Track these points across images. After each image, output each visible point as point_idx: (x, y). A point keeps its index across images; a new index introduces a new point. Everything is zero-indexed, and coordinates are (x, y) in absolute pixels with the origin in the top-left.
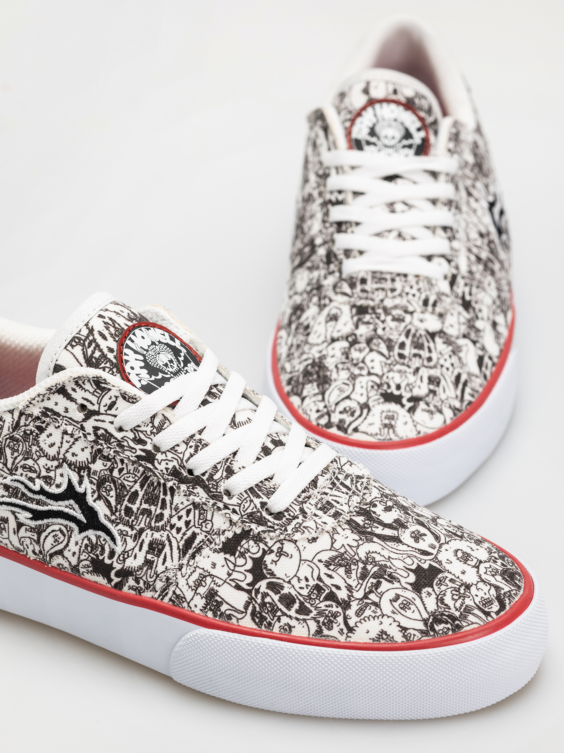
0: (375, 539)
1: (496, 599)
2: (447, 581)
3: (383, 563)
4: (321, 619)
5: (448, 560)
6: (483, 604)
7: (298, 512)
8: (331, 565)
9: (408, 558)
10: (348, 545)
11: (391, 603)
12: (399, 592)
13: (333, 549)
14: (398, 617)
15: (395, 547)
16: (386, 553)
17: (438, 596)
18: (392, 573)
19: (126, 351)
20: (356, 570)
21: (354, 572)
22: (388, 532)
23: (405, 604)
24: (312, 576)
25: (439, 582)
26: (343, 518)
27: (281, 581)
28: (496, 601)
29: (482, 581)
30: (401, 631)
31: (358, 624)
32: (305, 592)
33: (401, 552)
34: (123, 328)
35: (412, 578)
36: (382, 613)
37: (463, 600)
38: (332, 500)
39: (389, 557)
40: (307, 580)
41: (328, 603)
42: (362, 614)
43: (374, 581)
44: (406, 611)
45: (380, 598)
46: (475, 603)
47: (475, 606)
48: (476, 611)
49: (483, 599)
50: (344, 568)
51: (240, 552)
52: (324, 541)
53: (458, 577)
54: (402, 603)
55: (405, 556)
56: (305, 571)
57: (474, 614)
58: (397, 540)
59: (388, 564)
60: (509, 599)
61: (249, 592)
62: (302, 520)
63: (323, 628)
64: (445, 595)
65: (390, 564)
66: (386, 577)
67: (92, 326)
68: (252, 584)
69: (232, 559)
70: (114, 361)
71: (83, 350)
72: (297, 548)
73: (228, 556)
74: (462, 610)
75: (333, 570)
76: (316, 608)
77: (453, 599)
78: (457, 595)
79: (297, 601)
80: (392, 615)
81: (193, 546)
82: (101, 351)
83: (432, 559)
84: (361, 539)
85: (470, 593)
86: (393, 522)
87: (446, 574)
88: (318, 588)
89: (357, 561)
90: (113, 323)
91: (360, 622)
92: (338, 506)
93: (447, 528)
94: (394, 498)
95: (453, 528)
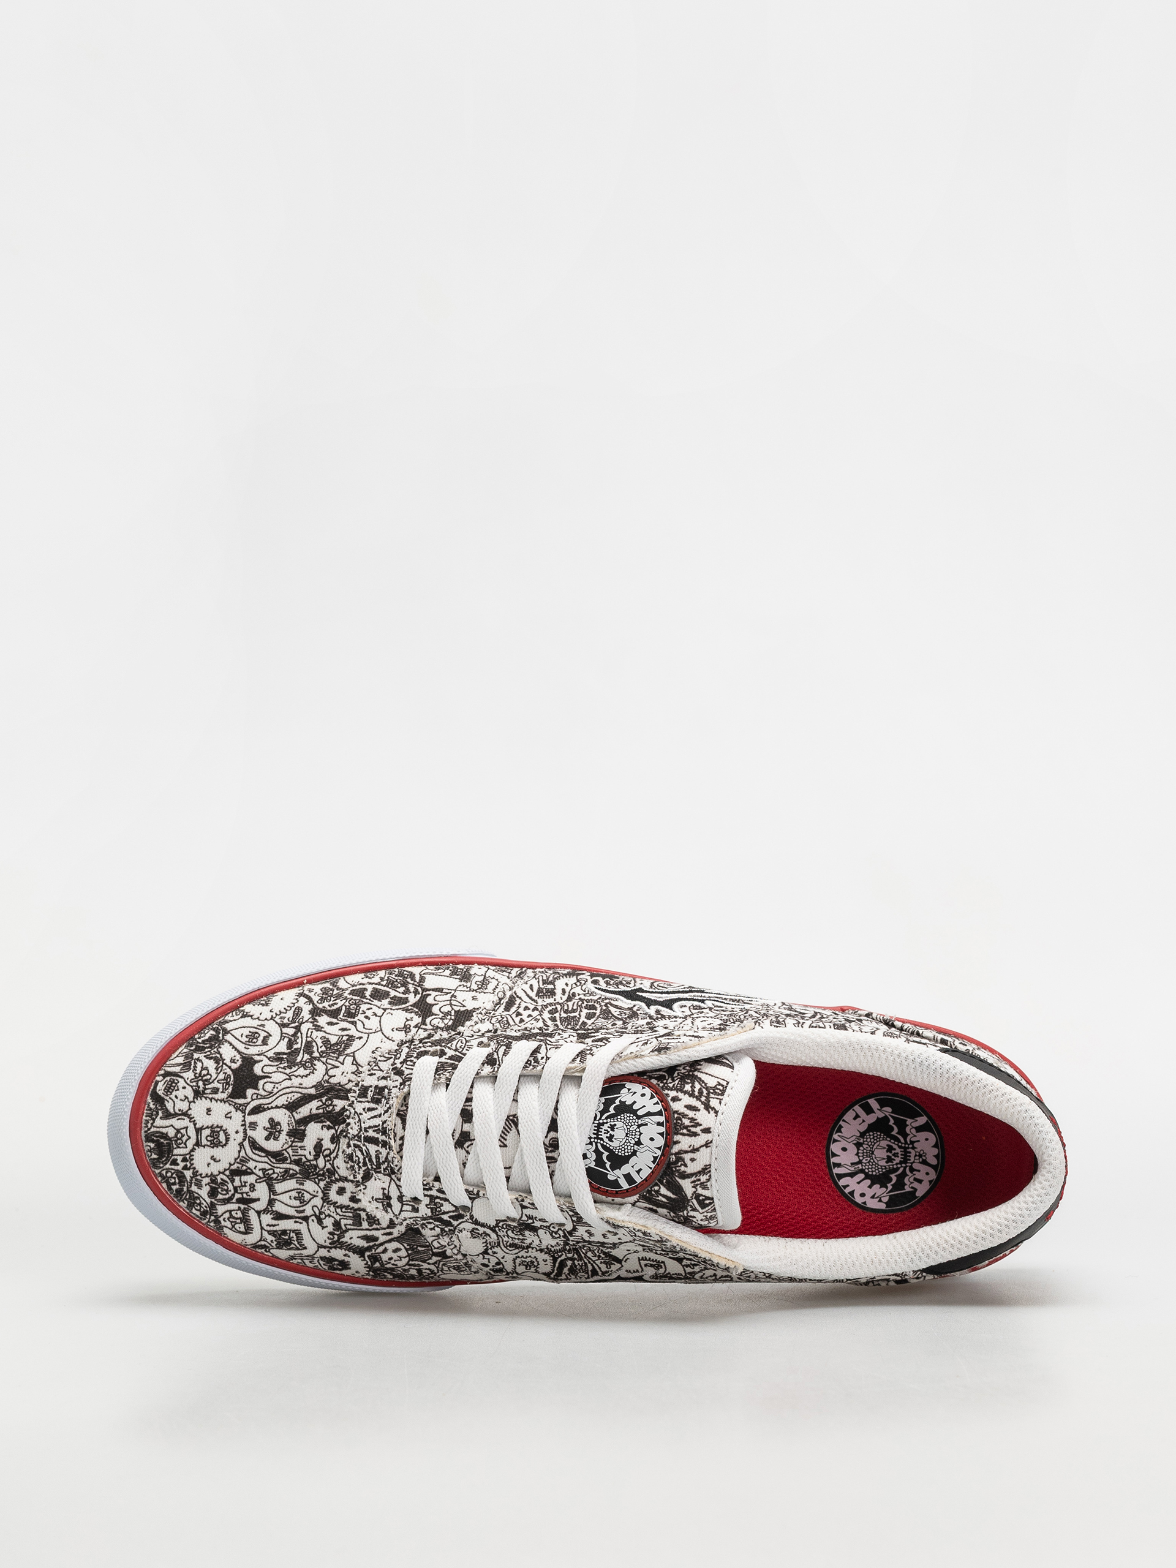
0: (313, 1091)
1: (163, 1098)
2: (220, 1086)
3: (294, 1069)
4: (336, 992)
5: (230, 1118)
6: (173, 1082)
7: (403, 1068)
8: (347, 1040)
9: (270, 1090)
10: (338, 1067)
11: (268, 1033)
12: (265, 1048)
13: (352, 1055)
14: (256, 1023)
15: (290, 1095)
16: (296, 1081)
17: (223, 1063)
18: (280, 1064)
19: (659, 1107)
20: (319, 1046)
21: (320, 1044)
22: (304, 1111)
23: (255, 1038)
24: (362, 1022)
25: (229, 1080)
26: (355, 1092)
27: (394, 1008)
28: (162, 1095)
29: (185, 1114)
30: (247, 1013)
31: (295, 1001)
32: (364, 1007)
33: (281, 1093)
34: (677, 1134)
35: (257, 1069)
36: (274, 1020)
37: (196, 1074)
38: (377, 1109)
39: (291, 1080)
40: (367, 1017)
41: (335, 1007)
42: (294, 1012)
43: (295, 1046)
44: (250, 1032)
45: (282, 1034)
46: (182, 1077)
47: (181, 1075)
48: (177, 1069)
49: (176, 1088)
50: (332, 1043)
51: (451, 1015)
52: (364, 1057)
53: (211, 1099)
54: (257, 1039)
55: (275, 1090)
56: (373, 1023)
57: (178, 1065)
58: (292, 1107)
59: (288, 1071)
60: (151, 1109)
61: (424, 990)
62: (396, 1064)
63: (331, 987)
64: (217, 1069)
65: (286, 1071)
66: (285, 1056)
67: (709, 1113)
68: (424, 997)
69: (457, 1009)
70: (666, 1092)
71: (706, 1084)
72: (390, 1038)
73: (462, 1009)
74: (193, 1062)
75: (343, 1036)
76: (346, 998)
77: (206, 1069)
78: (205, 1075)
79: (369, 998)
80: (263, 1023)
81: (504, 1004)
82: (685, 1093)
83: (246, 1107)
84: (328, 1082)
85: (192, 1087)
86: (305, 1130)
87: (224, 1096)
88: (353, 1016)
89: (321, 1056)
90: (689, 1131)
91: (294, 1004)
92: (367, 1105)
93: (251, 1179)
94: (322, 1184)
95: (246, 1189)
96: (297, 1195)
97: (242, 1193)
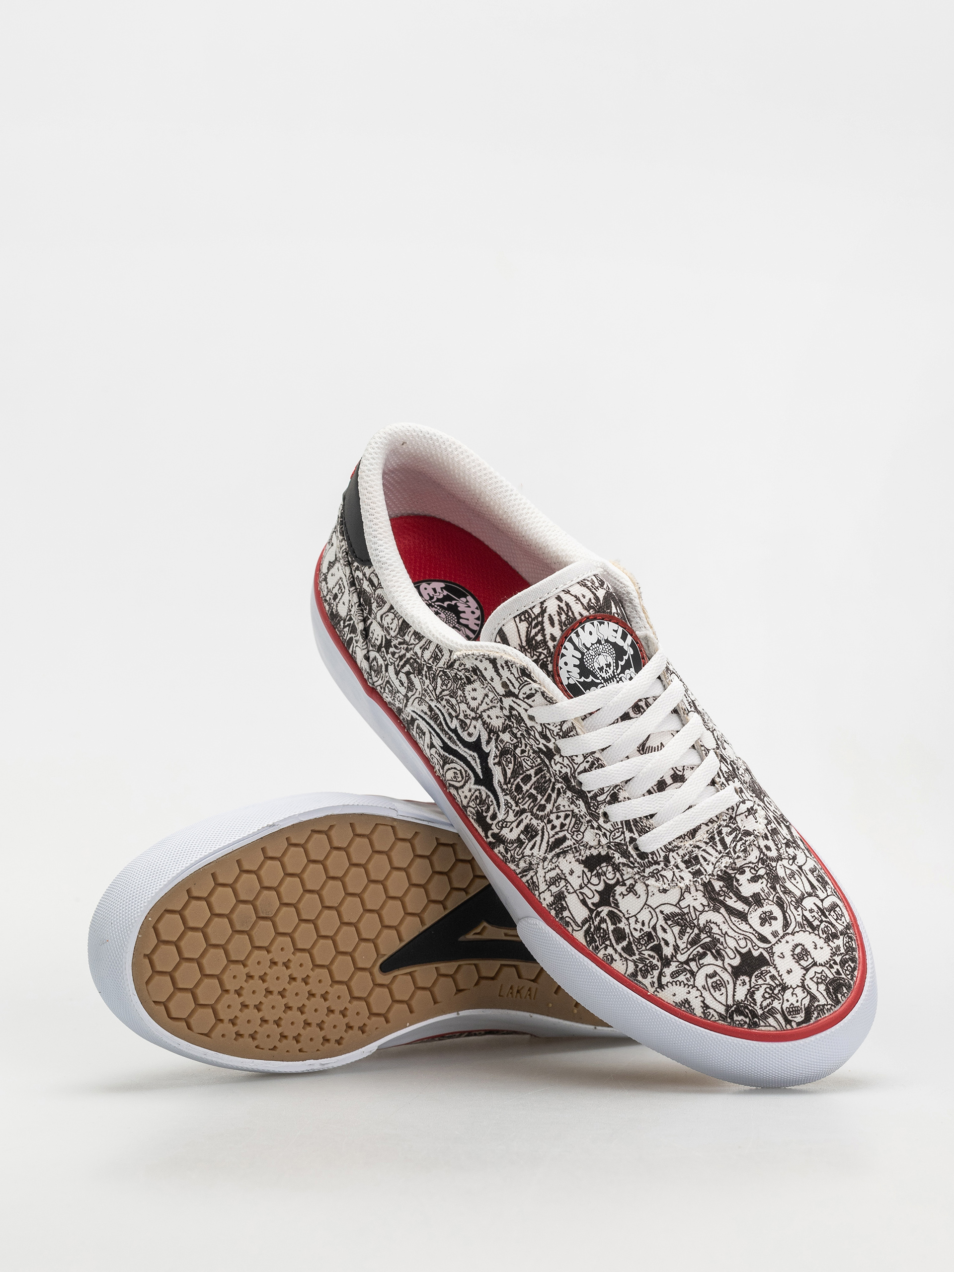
0: (722, 910)
1: (805, 1010)
2: (767, 977)
3: (718, 937)
4: (640, 966)
5: (782, 953)
6: (789, 1012)
7: (662, 859)
8: (670, 919)
9: (744, 941)
10: (694, 907)
11: (706, 978)
12: (719, 970)
13: (678, 905)
14: (706, 994)
15: (737, 924)
16: (725, 928)
17: (751, 988)
18: (721, 949)
19: (567, 644)
20: (690, 934)
21: (687, 935)
22: (740, 906)
23: (717, 984)
24: (649, 923)
25: (759, 975)
26: (702, 879)
27: (621, 915)
28: (804, 1012)
29: (803, 986)
30: (703, 1008)
31: (669, 985)
32: (637, 934)
33: (740, 932)
34: (575, 618)
35: (736, 962)
36: (694, 984)
37: (772, 1000)
38: (701, 856)
39: (726, 932)
40: (643, 924)
41: (652, 953)
42: (677, 977)
43: (701, 951)
44: (715, 991)
45: (699, 969)
46: (782, 1008)
47: (780, 1010)
48: (779, 1016)
49: (792, 1006)
50: (680, 928)
51: (597, 872)
52: (673, 895)
53: (781, 976)
54: (716, 982)
55: (741, 937)
56: (645, 916)
57: (775, 1018)
58: (743, 917)
59: (722, 939)
60: (818, 1014)
61: (591, 911)
62: (662, 868)
63: (639, 973)
64: (758, 989)
65: (723, 941)
66: (714, 951)
67: (546, 607)
68: (597, 905)
69: (589, 874)
70: (552, 650)
71: (528, 628)
72: (646, 892)
73: (586, 870)
74: (765, 1010)
75: (669, 926)
76: (640, 953)
77: (763, 996)
78: (769, 994)
79: (627, 939)
80: (702, 990)
81: (561, 847)
82: (544, 635)
83: (767, 948)
84: (709, 904)
85: (783, 996)
86: (751, 896)
87: (771, 969)
88: (649, 935)
89: (695, 926)
90: (568, 611)
91: (672, 983)
92: (704, 864)
93: (807, 914)
94: (774, 864)
95: (815, 914)
96: (792, 879)
97: (820, 916)
